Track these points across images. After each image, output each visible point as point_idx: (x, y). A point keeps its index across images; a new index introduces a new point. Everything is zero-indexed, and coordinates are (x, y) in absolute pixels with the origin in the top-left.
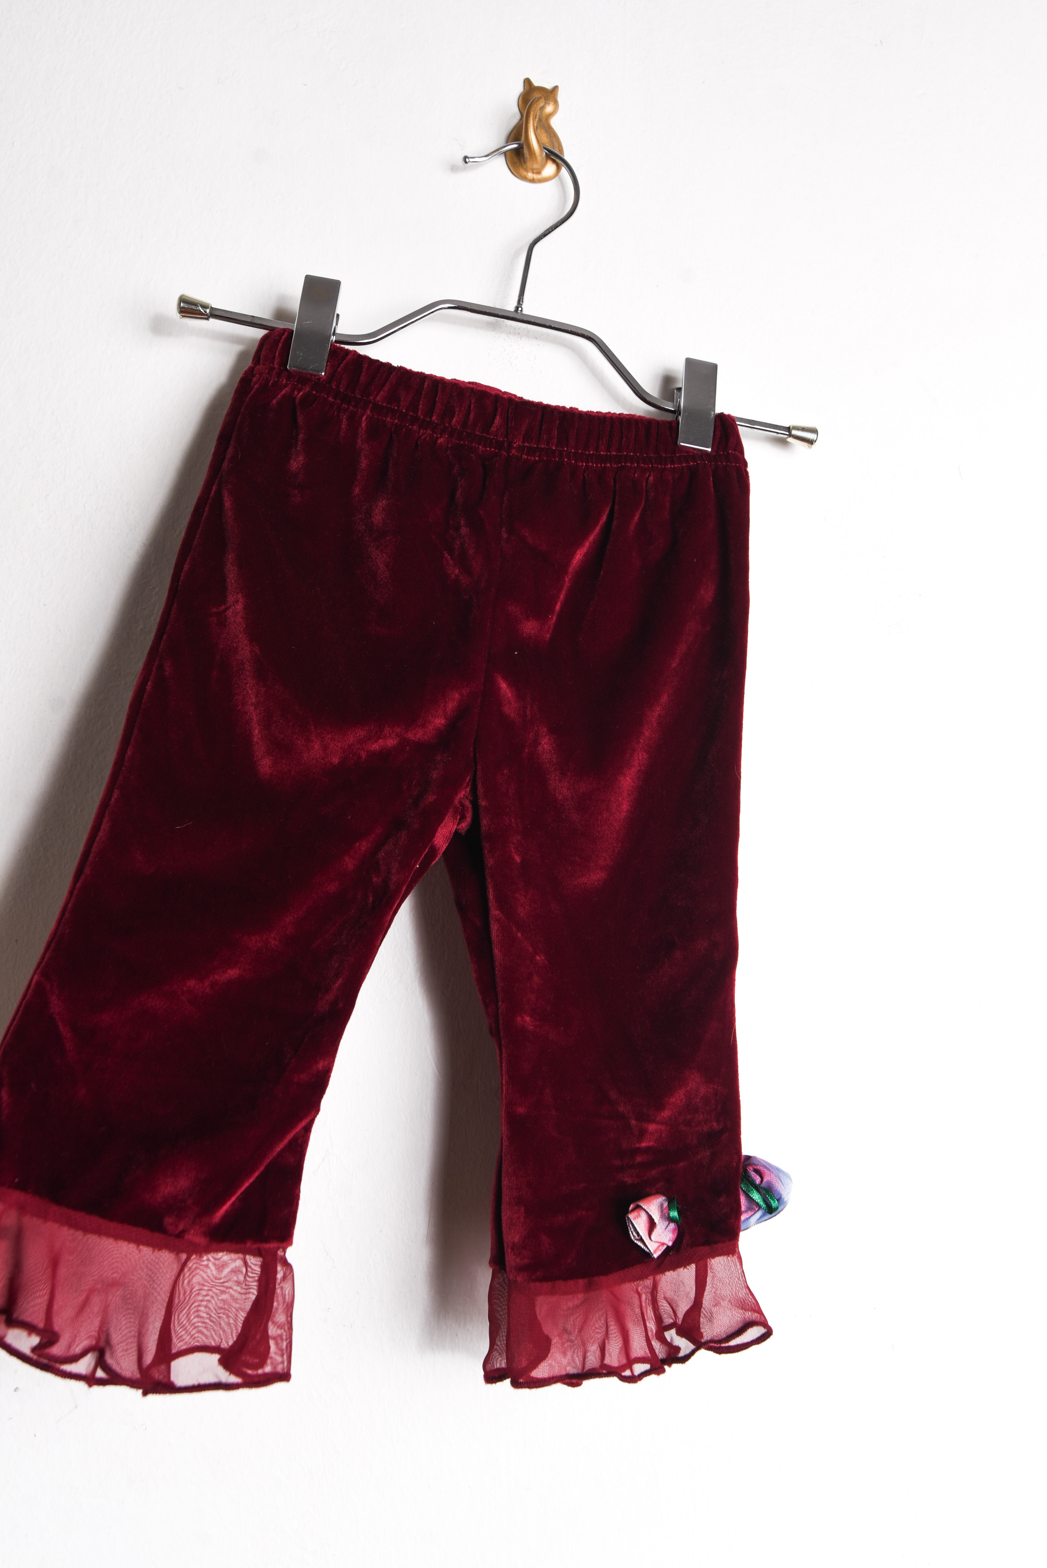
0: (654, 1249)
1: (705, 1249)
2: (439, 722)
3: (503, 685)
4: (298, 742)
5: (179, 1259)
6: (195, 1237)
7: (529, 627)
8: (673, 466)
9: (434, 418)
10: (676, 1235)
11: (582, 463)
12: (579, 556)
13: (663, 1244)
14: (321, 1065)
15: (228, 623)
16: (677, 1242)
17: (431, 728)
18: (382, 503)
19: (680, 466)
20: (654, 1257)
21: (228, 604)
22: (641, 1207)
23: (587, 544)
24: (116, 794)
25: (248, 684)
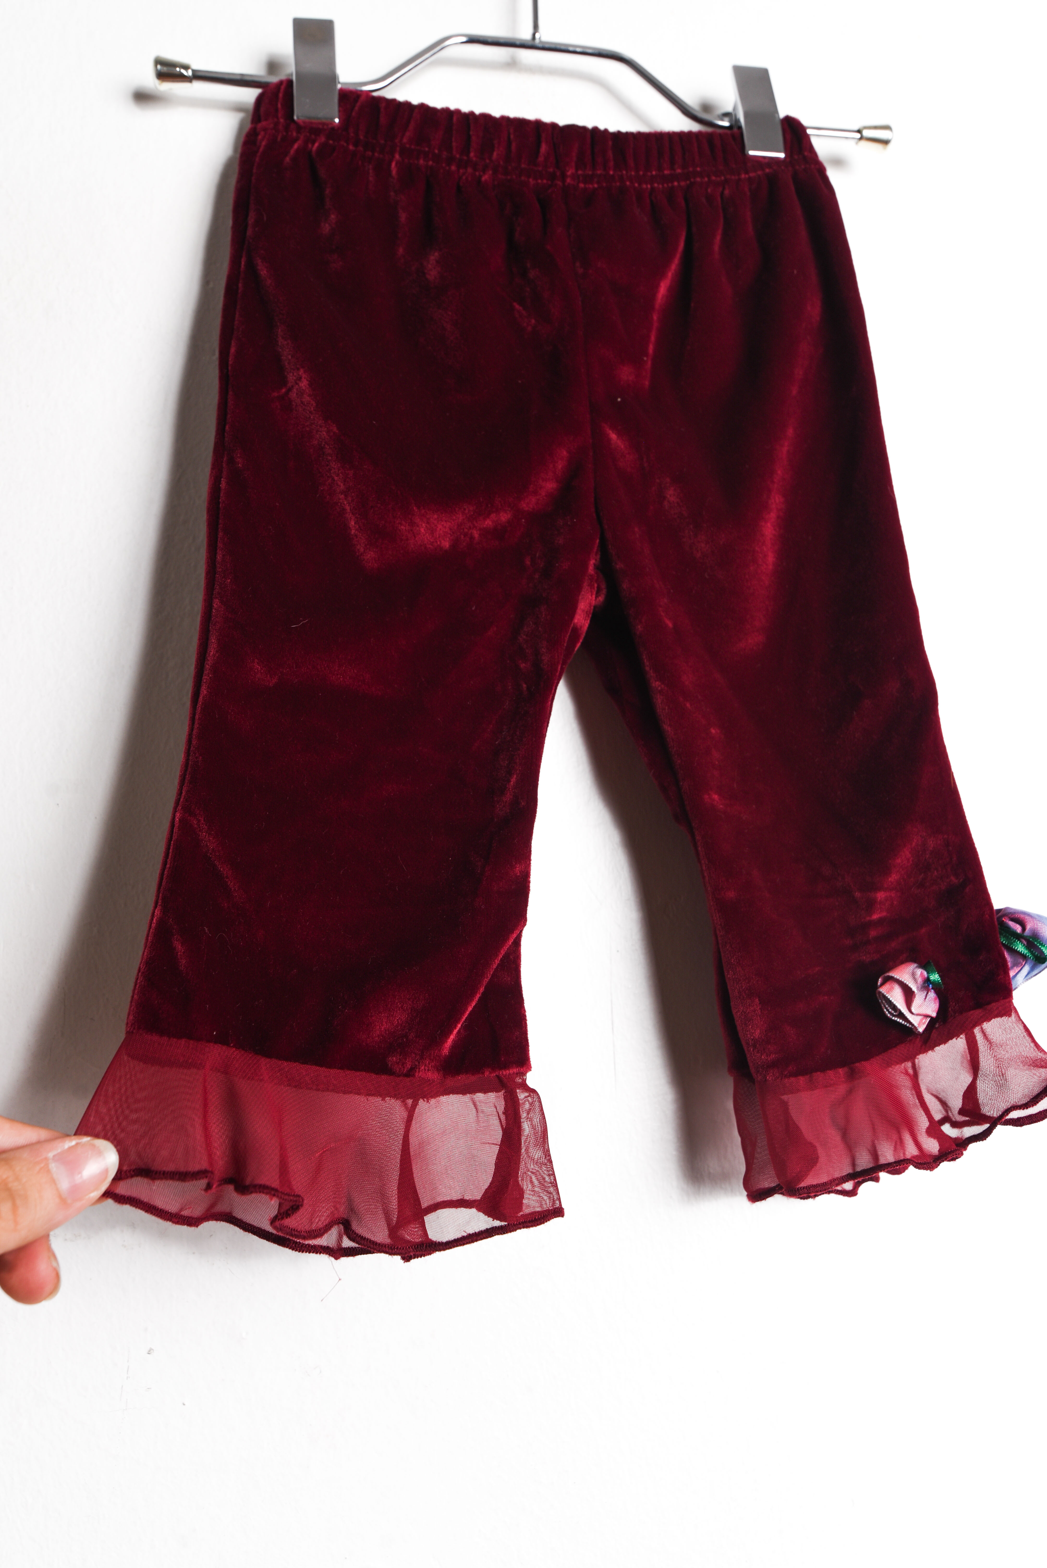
0: (918, 1022)
1: (978, 1013)
2: (551, 486)
3: (613, 436)
4: (402, 527)
5: (405, 1105)
6: (428, 1073)
7: (626, 374)
9: (472, 154)
10: (938, 1005)
11: (647, 185)
12: (663, 289)
13: (926, 1016)
14: (518, 869)
15: (294, 406)
16: (941, 1011)
17: (544, 494)
18: (434, 256)
20: (919, 1032)
21: (290, 385)
22: (892, 979)
23: (670, 274)
24: (216, 603)
25: (332, 470)
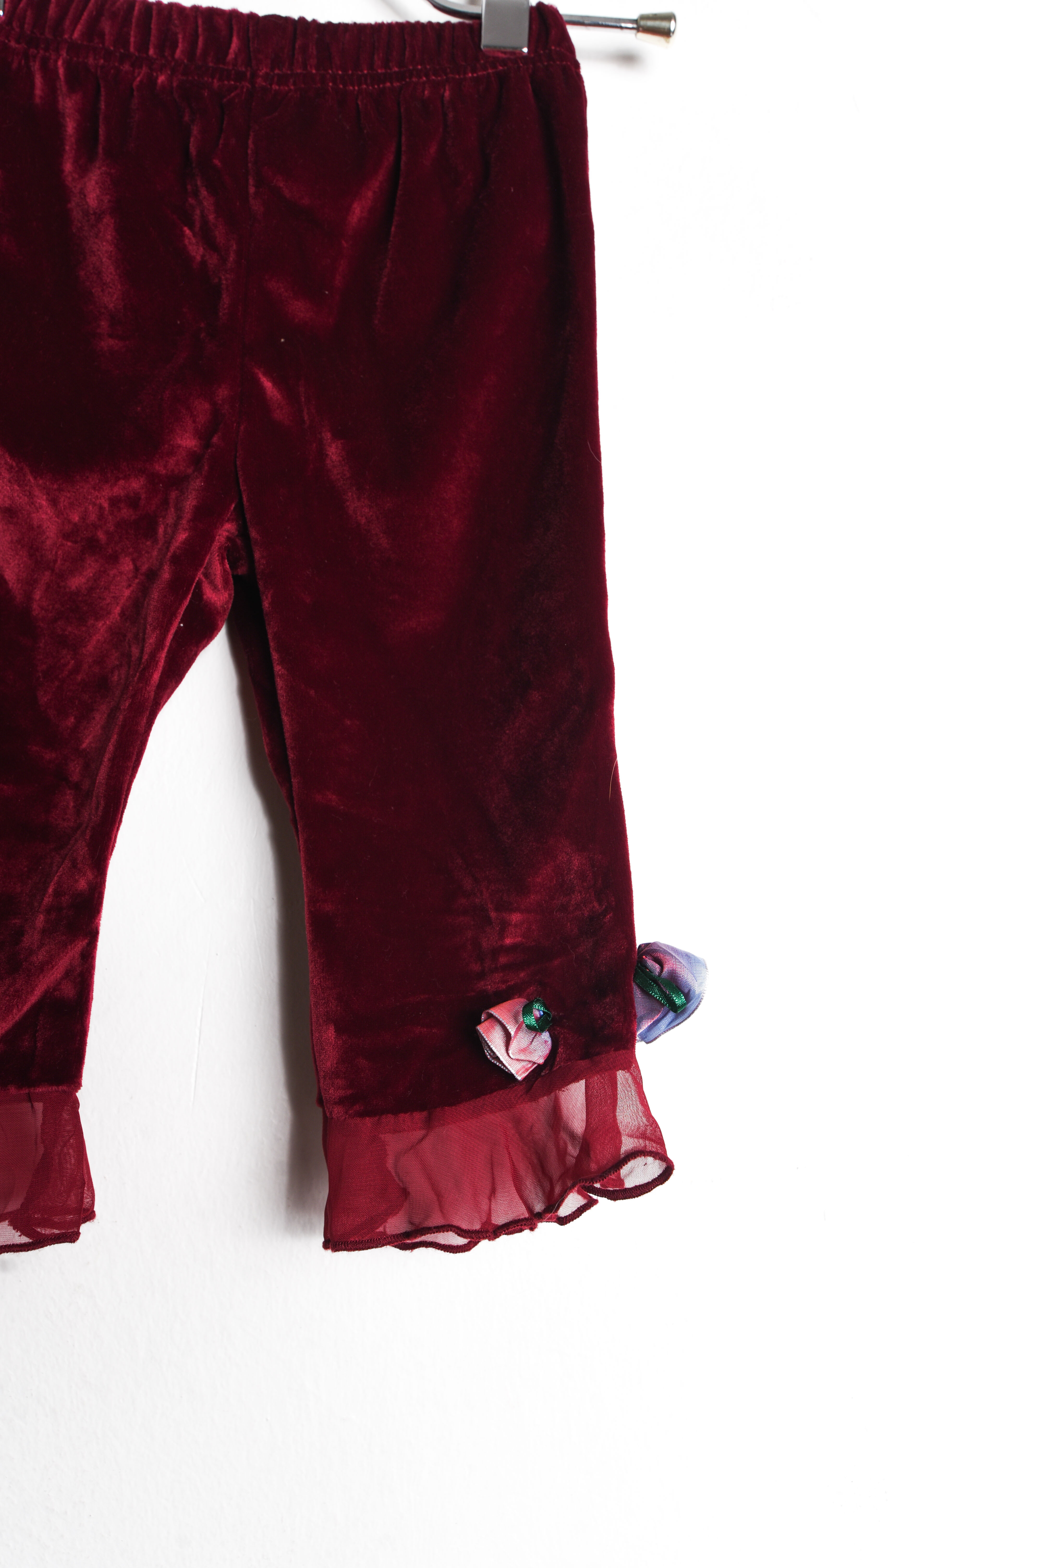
0: (516, 1068)
7: (300, 310)
8: (475, 75)
9: (150, 51)
10: (550, 1049)
11: (354, 87)
13: (529, 1062)
16: (550, 1058)
19: (485, 73)
20: (518, 1080)
22: (490, 1016)
